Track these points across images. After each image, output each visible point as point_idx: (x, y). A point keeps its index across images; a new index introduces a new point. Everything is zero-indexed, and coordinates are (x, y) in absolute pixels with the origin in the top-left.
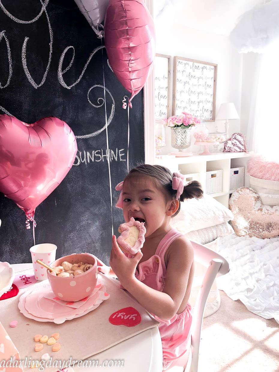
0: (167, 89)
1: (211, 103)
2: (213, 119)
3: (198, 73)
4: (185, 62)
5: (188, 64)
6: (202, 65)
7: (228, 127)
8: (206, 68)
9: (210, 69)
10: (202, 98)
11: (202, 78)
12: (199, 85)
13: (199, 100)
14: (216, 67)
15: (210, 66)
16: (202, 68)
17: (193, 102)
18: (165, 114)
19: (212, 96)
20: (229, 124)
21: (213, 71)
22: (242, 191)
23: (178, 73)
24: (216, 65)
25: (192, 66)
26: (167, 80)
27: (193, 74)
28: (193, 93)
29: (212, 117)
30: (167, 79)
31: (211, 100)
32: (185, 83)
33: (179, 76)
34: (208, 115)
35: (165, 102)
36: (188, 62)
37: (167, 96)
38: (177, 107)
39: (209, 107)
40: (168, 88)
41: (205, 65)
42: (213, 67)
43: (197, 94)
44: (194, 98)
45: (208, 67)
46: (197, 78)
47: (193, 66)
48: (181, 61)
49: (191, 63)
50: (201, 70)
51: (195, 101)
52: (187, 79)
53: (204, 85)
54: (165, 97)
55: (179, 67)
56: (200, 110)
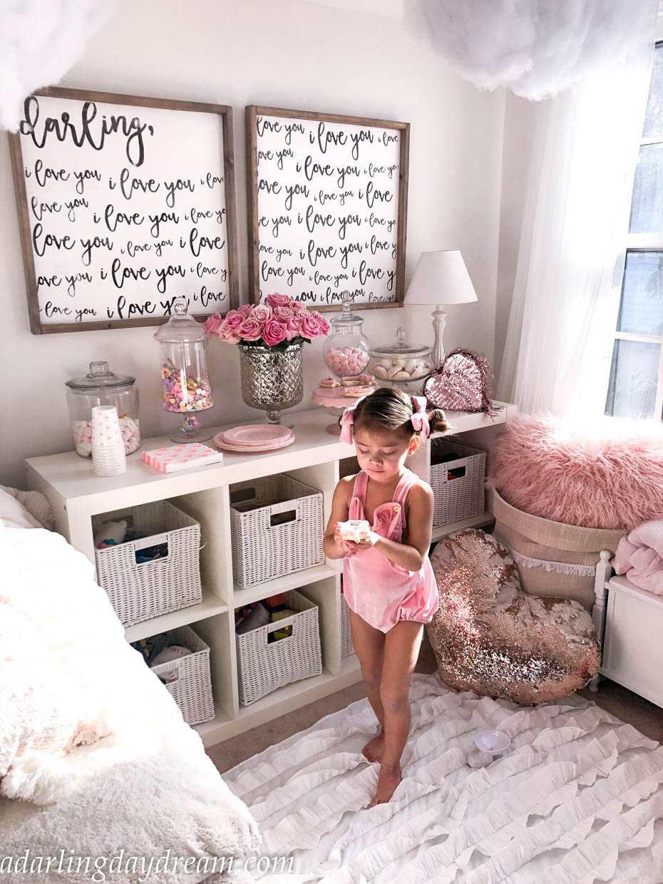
0: (224, 216)
1: (391, 249)
2: (398, 299)
3: (338, 156)
4: (290, 122)
5: (300, 128)
6: (355, 130)
7: (443, 325)
8: (369, 136)
9: (385, 140)
10: (356, 234)
11: (355, 171)
12: (343, 196)
13: (345, 244)
14: (404, 132)
15: (383, 130)
16: (356, 139)
17: (327, 253)
18: (221, 297)
19: (394, 227)
20: (445, 315)
21: (394, 147)
22: (459, 545)
23: (262, 161)
24: (404, 126)
25: (315, 134)
26: (219, 188)
27: (319, 159)
28: (323, 224)
29: (393, 292)
30: (223, 183)
31: (390, 237)
32: (291, 192)
33: (266, 170)
34: (379, 288)
35: (215, 258)
36: (298, 122)
37: (223, 237)
38: (266, 271)
39: (385, 261)
40: (228, 211)
41: (366, 129)
42: (394, 133)
43: (338, 225)
44: (326, 236)
45: (377, 132)
46: (336, 171)
47: (319, 135)
48: (272, 120)
49: (311, 126)
50: (351, 143)
51: (331, 248)
52: (300, 179)
53: (364, 192)
54: (219, 244)
55: (267, 141)
56: (349, 275)
